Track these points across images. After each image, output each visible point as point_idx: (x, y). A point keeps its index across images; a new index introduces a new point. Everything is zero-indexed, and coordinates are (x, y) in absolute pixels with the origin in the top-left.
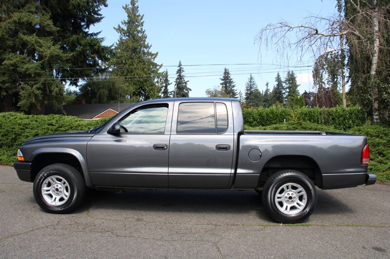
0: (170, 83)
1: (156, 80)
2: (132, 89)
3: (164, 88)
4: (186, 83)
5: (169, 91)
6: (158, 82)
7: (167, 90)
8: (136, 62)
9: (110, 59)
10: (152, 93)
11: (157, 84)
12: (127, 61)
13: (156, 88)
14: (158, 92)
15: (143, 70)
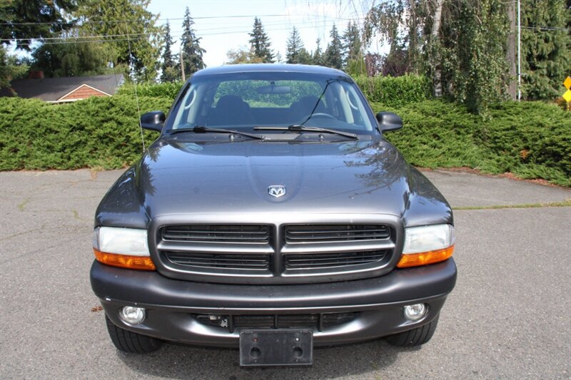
0: (173, 41)
1: (151, 38)
2: (116, 52)
3: (164, 49)
4: (197, 41)
5: (172, 54)
6: (154, 41)
7: (170, 53)
8: (119, 11)
9: (77, 7)
10: (146, 58)
11: (153, 45)
12: (105, 9)
13: (152, 51)
14: (155, 56)
15: (131, 23)
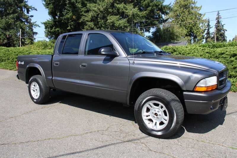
0: (211, 27)
1: (201, 25)
2: (185, 32)
3: (207, 31)
4: (223, 26)
5: (210, 32)
6: (202, 26)
7: (209, 32)
8: (187, 14)
9: (169, 13)
10: (198, 34)
11: (201, 28)
12: (181, 14)
13: (201, 31)
14: (202, 33)
15: (192, 19)
